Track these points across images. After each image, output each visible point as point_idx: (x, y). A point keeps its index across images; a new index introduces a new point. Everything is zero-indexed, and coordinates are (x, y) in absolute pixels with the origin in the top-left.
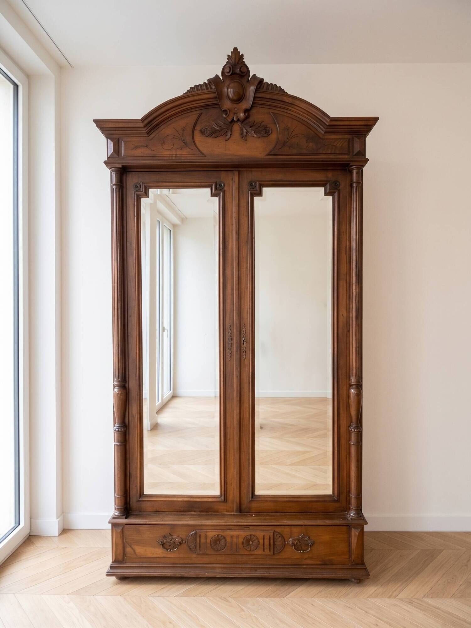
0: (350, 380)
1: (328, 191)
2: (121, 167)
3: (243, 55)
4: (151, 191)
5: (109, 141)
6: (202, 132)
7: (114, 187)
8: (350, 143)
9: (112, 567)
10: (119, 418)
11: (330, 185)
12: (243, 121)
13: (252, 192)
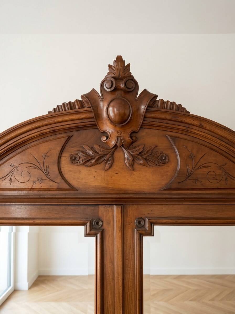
3: (129, 65)
6: (73, 160)
12: (128, 147)
13: (140, 232)
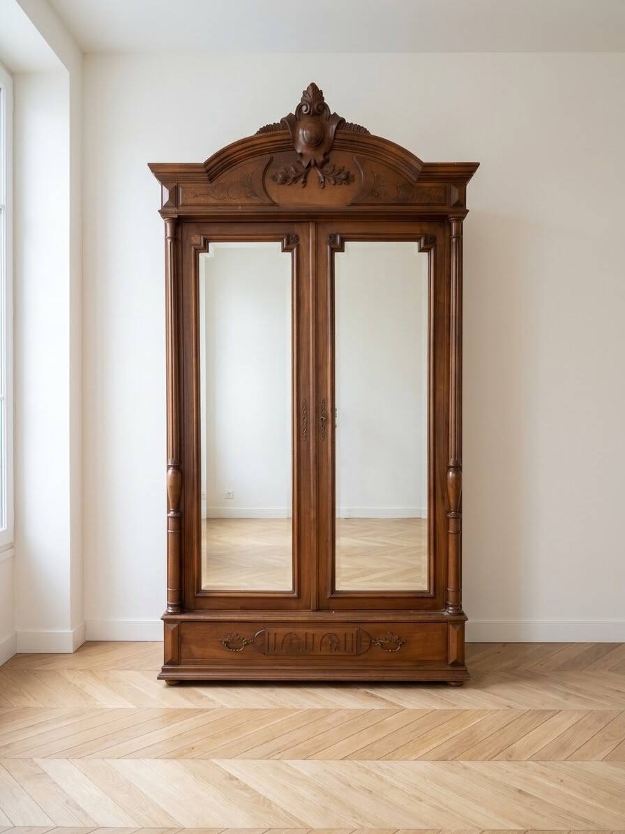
0: (448, 462)
1: (422, 246)
2: (176, 217)
4: (211, 245)
5: (164, 187)
6: (274, 179)
7: (169, 241)
8: (447, 192)
9: (164, 670)
10: (173, 501)
11: (425, 241)
12: (321, 166)
13: (332, 246)
